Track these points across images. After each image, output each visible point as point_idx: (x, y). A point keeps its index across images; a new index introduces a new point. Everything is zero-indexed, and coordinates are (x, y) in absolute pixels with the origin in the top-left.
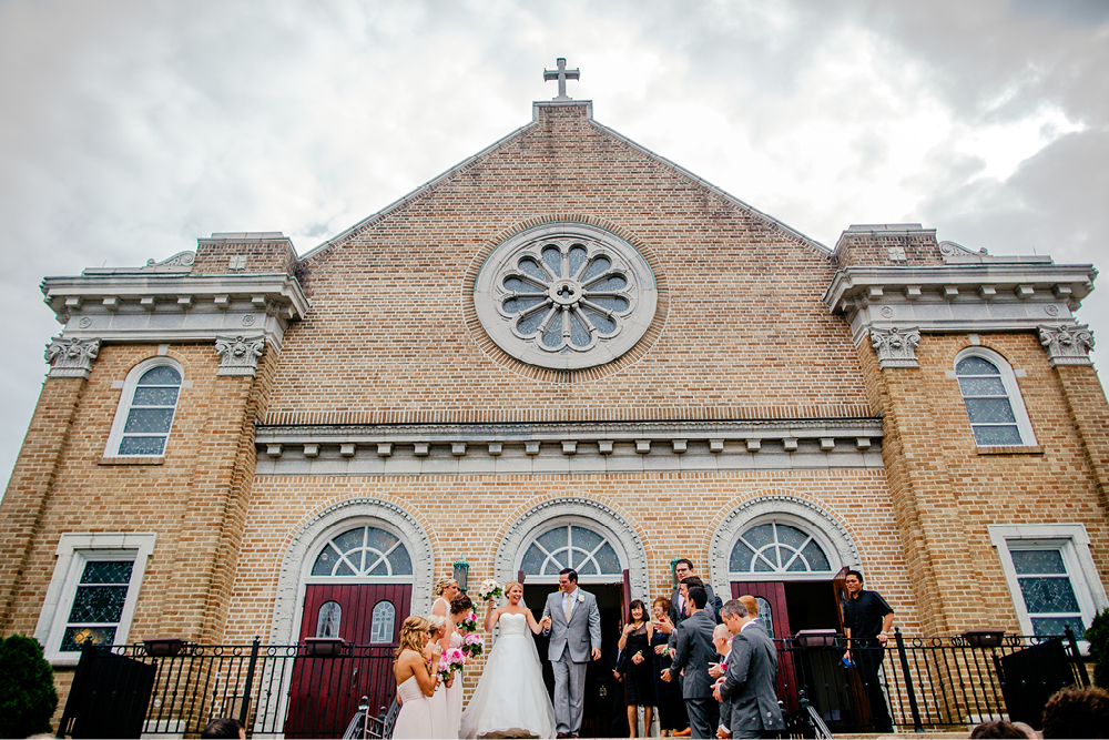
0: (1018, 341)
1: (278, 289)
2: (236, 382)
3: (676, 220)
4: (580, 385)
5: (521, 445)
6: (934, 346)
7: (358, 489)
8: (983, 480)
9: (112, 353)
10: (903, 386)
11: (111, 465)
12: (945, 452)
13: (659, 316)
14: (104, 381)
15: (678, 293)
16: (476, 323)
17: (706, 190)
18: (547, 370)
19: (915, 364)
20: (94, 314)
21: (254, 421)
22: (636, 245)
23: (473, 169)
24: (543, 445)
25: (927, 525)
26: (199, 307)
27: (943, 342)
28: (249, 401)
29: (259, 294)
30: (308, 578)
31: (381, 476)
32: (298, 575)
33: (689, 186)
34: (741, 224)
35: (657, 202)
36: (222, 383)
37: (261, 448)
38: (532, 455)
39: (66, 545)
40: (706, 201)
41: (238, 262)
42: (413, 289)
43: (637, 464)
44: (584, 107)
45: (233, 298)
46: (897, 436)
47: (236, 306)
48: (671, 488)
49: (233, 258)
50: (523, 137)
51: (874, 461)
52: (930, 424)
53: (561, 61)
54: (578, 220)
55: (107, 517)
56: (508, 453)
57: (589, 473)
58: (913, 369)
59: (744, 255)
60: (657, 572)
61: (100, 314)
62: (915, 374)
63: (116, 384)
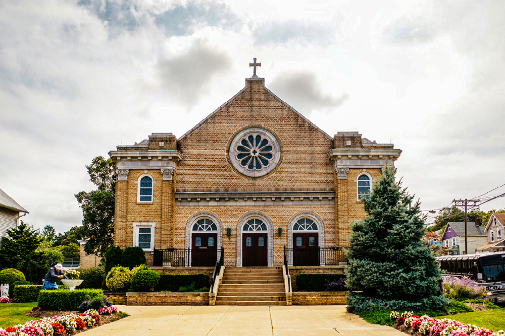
0: (376, 171)
1: (176, 155)
2: (168, 182)
3: (288, 127)
4: (257, 182)
5: (243, 198)
6: (353, 172)
7: (203, 210)
8: (356, 209)
9: (133, 173)
10: (341, 185)
11: (140, 205)
12: (349, 202)
13: (281, 160)
14: (132, 181)
15: (286, 153)
16: (230, 162)
17: (298, 115)
18: (250, 177)
19: (346, 178)
20: (125, 161)
21: (174, 193)
22: (275, 136)
23: (227, 107)
24: (248, 198)
25: (340, 220)
26: (153, 159)
27: (355, 171)
28: (172, 187)
29: (170, 156)
30: (192, 232)
31: (208, 206)
32: (190, 231)
33: (293, 114)
34: (307, 128)
35: (283, 119)
36: (164, 182)
37: (176, 199)
38: (246, 201)
39: (134, 224)
40: (298, 119)
41: (162, 144)
42: (212, 151)
43: (272, 203)
44: (261, 81)
45: (163, 157)
46: (337, 197)
47: (164, 159)
48: (280, 209)
49: (160, 143)
50: (243, 93)
51: (332, 203)
52: (346, 195)
53: (255, 59)
54: (259, 127)
55: (142, 218)
56: (240, 200)
57: (260, 206)
58: (345, 179)
59: (307, 139)
60: (275, 230)
61: (127, 161)
62: (346, 181)
63: (136, 183)
